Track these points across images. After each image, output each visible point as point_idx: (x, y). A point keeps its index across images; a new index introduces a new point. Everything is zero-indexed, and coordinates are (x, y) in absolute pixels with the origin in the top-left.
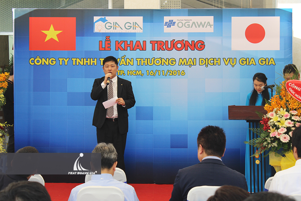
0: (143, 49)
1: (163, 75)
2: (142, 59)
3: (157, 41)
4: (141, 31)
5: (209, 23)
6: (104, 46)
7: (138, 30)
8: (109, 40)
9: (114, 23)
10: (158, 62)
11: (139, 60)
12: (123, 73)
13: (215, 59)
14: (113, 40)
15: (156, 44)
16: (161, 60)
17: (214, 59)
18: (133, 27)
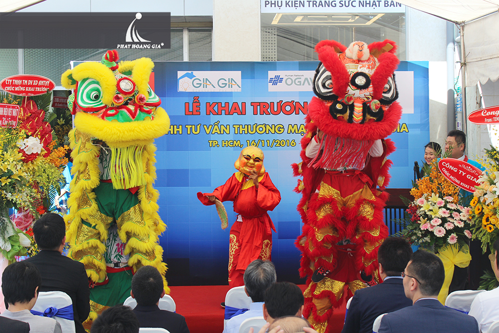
0: (241, 113)
1: (268, 146)
2: (241, 126)
3: (260, 103)
4: (240, 90)
6: (191, 110)
7: (235, 89)
8: (198, 101)
9: (204, 79)
10: (261, 129)
11: (236, 127)
12: (216, 144)
14: (203, 101)
15: (259, 107)
16: (266, 127)
18: (229, 85)
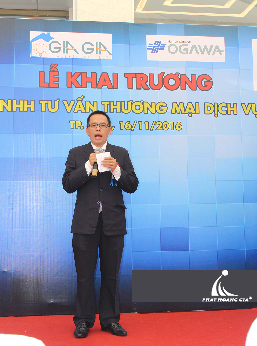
0: (112, 86)
1: (147, 128)
2: (112, 103)
3: (136, 74)
4: (110, 57)
5: (217, 47)
6: (47, 80)
7: (104, 56)
8: (56, 70)
9: (64, 42)
10: (137, 108)
11: (106, 104)
12: (80, 125)
13: (229, 105)
14: (63, 71)
15: (134, 79)
16: (144, 105)
17: (227, 104)
18: (97, 50)
